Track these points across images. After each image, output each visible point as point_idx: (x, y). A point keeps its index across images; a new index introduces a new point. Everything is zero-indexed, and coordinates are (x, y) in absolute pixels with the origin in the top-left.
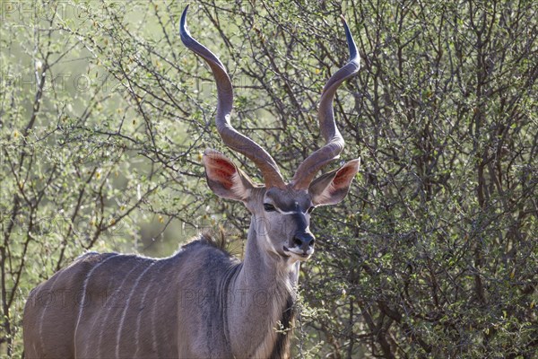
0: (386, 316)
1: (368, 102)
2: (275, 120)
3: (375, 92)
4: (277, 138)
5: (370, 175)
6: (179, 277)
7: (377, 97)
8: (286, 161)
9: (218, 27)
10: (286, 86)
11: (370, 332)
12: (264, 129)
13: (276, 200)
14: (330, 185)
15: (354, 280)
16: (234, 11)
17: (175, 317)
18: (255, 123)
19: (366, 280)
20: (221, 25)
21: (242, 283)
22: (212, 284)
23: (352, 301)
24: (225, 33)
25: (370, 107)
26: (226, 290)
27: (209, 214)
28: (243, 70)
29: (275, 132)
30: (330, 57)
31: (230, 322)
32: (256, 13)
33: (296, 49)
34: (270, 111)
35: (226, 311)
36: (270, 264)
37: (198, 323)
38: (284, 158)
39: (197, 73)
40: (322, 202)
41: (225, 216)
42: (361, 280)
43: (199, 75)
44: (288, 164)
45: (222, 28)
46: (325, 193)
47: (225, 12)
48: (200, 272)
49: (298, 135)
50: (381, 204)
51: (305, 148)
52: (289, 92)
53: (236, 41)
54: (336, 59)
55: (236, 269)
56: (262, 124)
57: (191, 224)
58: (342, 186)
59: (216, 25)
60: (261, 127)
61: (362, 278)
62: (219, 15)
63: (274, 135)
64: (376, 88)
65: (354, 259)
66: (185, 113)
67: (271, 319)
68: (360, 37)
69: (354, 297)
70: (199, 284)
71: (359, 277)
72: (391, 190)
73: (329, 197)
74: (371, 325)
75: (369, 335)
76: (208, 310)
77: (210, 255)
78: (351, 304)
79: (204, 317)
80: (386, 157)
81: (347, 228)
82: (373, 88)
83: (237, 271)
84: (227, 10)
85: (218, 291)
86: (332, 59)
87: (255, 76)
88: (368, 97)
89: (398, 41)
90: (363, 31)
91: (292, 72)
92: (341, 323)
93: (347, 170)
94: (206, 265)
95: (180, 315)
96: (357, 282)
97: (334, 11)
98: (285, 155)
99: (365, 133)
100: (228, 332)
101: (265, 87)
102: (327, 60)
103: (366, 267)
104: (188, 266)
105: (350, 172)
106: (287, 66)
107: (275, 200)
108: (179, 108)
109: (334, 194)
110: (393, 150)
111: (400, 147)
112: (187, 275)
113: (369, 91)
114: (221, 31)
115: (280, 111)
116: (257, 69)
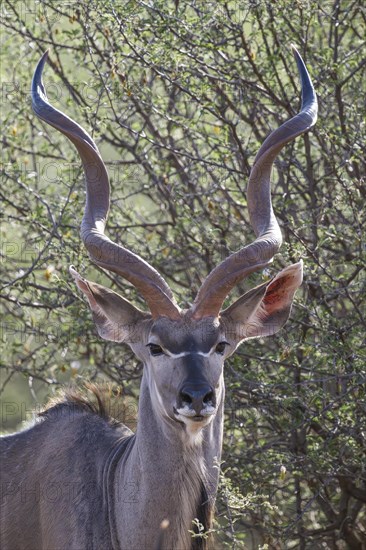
0: (352, 498)
1: (299, 173)
2: (157, 208)
3: (308, 156)
4: (163, 236)
5: (311, 286)
6: (40, 462)
7: (310, 164)
8: (179, 271)
9: (61, 75)
10: (171, 157)
11: (329, 525)
12: (144, 226)
13: (163, 336)
14: (260, 308)
15: (298, 447)
16: (83, 49)
17: (37, 524)
18: (128, 217)
19: (317, 446)
20: (65, 71)
21: (135, 467)
22: (89, 469)
23: (298, 480)
24: (71, 81)
25: (303, 180)
26: (112, 478)
27: (68, 362)
28: (104, 137)
29: (160, 228)
30: (233, 108)
31: (120, 528)
32: (117, 48)
33: (182, 99)
34: (149, 196)
35: (113, 510)
36: (172, 435)
37: (71, 531)
38: (177, 268)
39: (32, 145)
40: (250, 335)
41: (92, 361)
42: (310, 447)
43: (36, 150)
44: (182, 274)
45: (66, 75)
46: (253, 320)
47: (70, 51)
48: (71, 453)
49: (194, 230)
50: (330, 329)
51: (207, 251)
52: (177, 166)
53: (89, 94)
54: (244, 110)
55: (125, 445)
56: (140, 218)
57: (41, 378)
58: (279, 306)
59: (57, 72)
60: (139, 222)
61: (311, 443)
62: (61, 56)
63: (158, 233)
64: (308, 150)
65: (297, 417)
66: (20, 210)
67: (181, 520)
68: (276, 74)
69: (300, 473)
70: (71, 471)
71: (305, 443)
72: (343, 304)
73: (260, 325)
74: (330, 514)
75: (328, 529)
76: (86, 510)
77: (85, 425)
78: (297, 484)
79: (80, 522)
80: (332, 254)
81: (282, 368)
82: (303, 150)
83: (128, 449)
84: (72, 48)
85: (99, 480)
86: (237, 112)
87: (123, 145)
88: (298, 164)
89: (334, 75)
90: (280, 65)
91: (177, 134)
92: (281, 513)
93: (283, 281)
94: (80, 442)
95: (43, 522)
96: (304, 452)
97: (234, 39)
98: (178, 263)
99: (297, 222)
100: (118, 542)
101: (139, 161)
102: (230, 113)
103: (315, 427)
104: (52, 444)
105: (288, 285)
106: (170, 126)
107: (161, 337)
108: (11, 204)
109: (267, 320)
110: (343, 243)
111: (351, 238)
112: (51, 458)
113: (298, 156)
114: (65, 80)
115: (165, 195)
116: (126, 133)
